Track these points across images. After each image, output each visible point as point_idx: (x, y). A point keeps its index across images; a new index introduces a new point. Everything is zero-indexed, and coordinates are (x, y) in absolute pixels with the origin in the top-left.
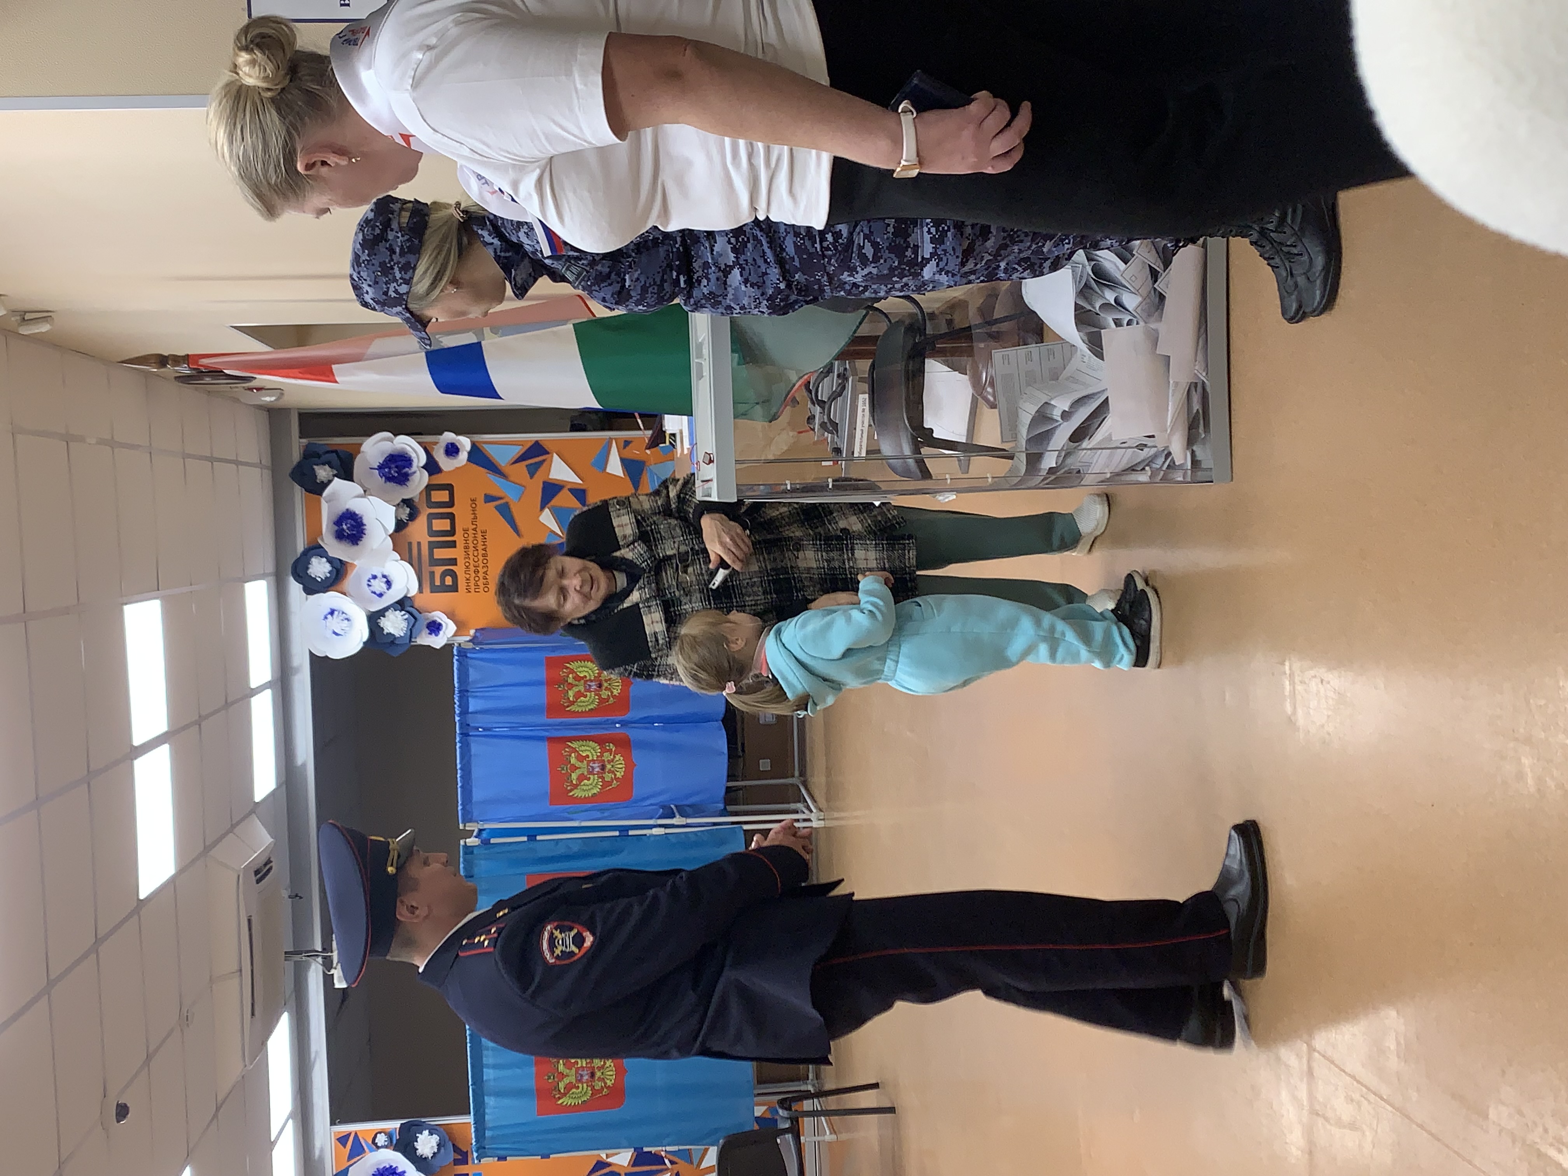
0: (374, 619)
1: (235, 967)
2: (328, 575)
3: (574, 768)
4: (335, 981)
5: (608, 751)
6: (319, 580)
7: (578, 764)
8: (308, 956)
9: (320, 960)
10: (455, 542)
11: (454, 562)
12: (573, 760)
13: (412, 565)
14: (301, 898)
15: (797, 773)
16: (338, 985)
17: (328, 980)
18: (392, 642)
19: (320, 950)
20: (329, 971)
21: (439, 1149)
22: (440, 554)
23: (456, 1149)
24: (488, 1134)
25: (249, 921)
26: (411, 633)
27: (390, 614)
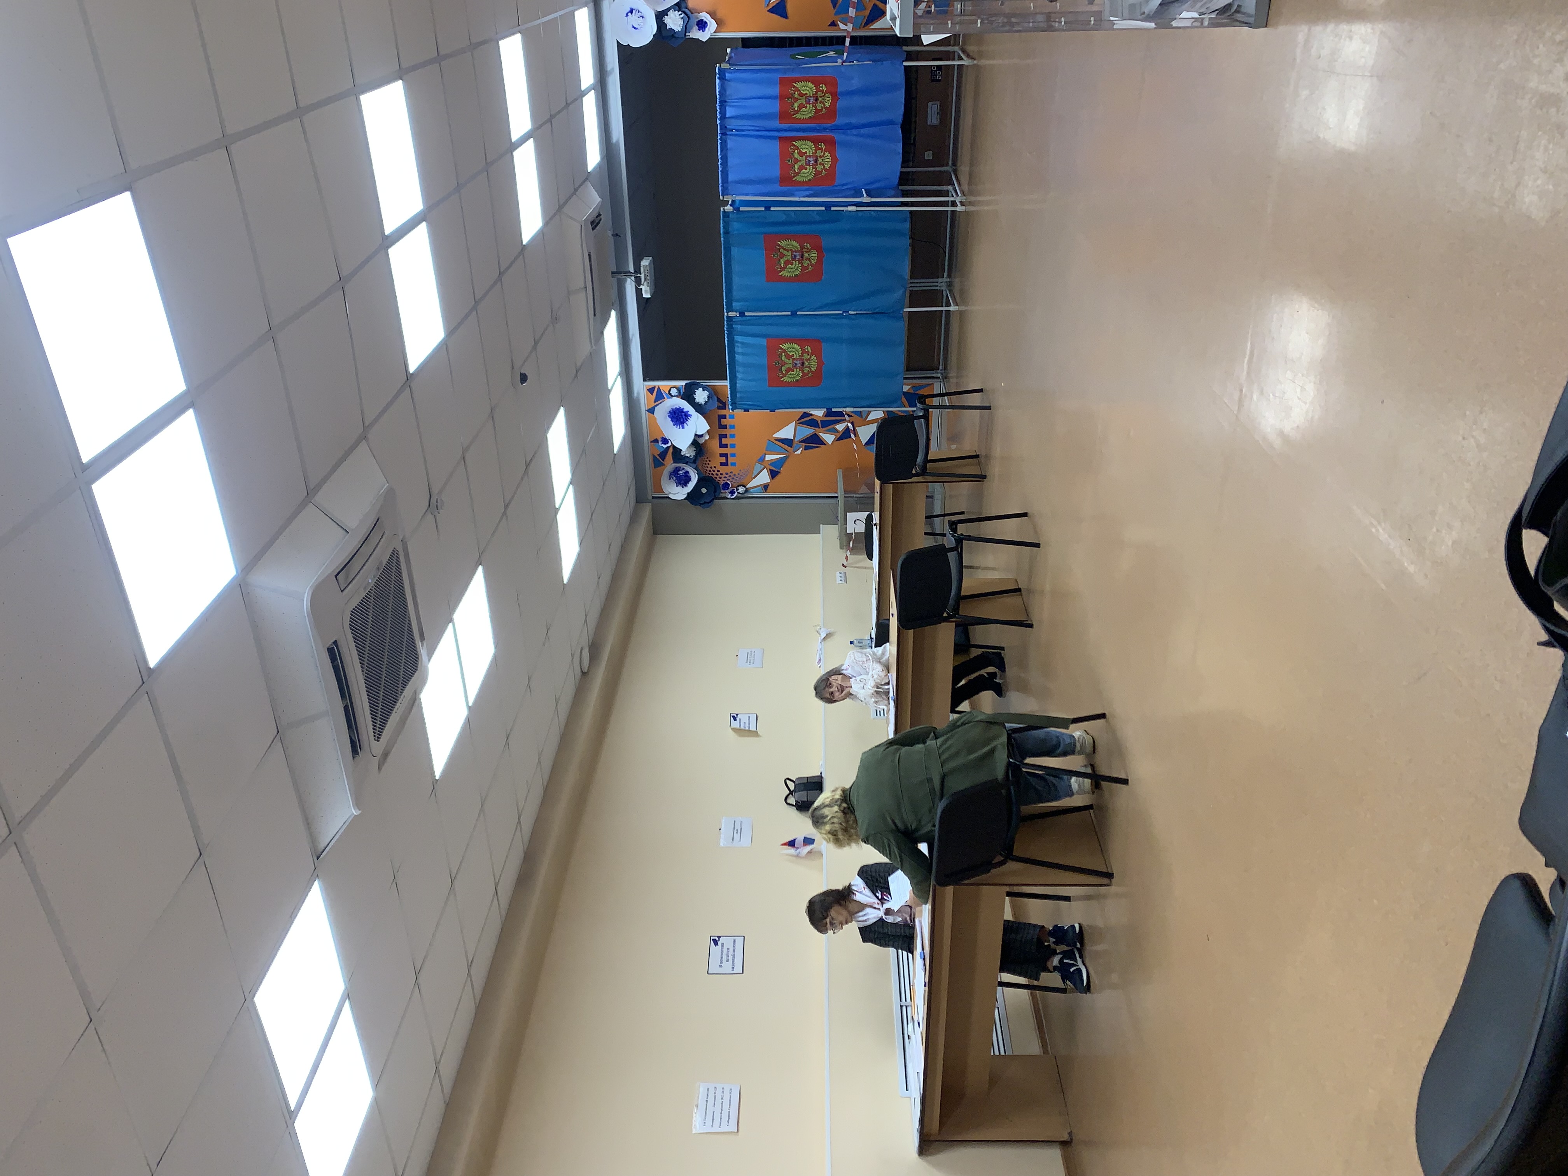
0: (660, 16)
1: (583, 286)
3: (797, 161)
4: (643, 293)
5: (820, 149)
7: (799, 158)
8: (626, 276)
9: (633, 278)
12: (796, 155)
14: (620, 236)
16: (645, 296)
17: (639, 292)
18: (673, 36)
19: (633, 272)
20: (639, 286)
21: (708, 399)
23: (719, 400)
24: (738, 395)
25: (589, 255)
26: (686, 28)
27: (671, 13)
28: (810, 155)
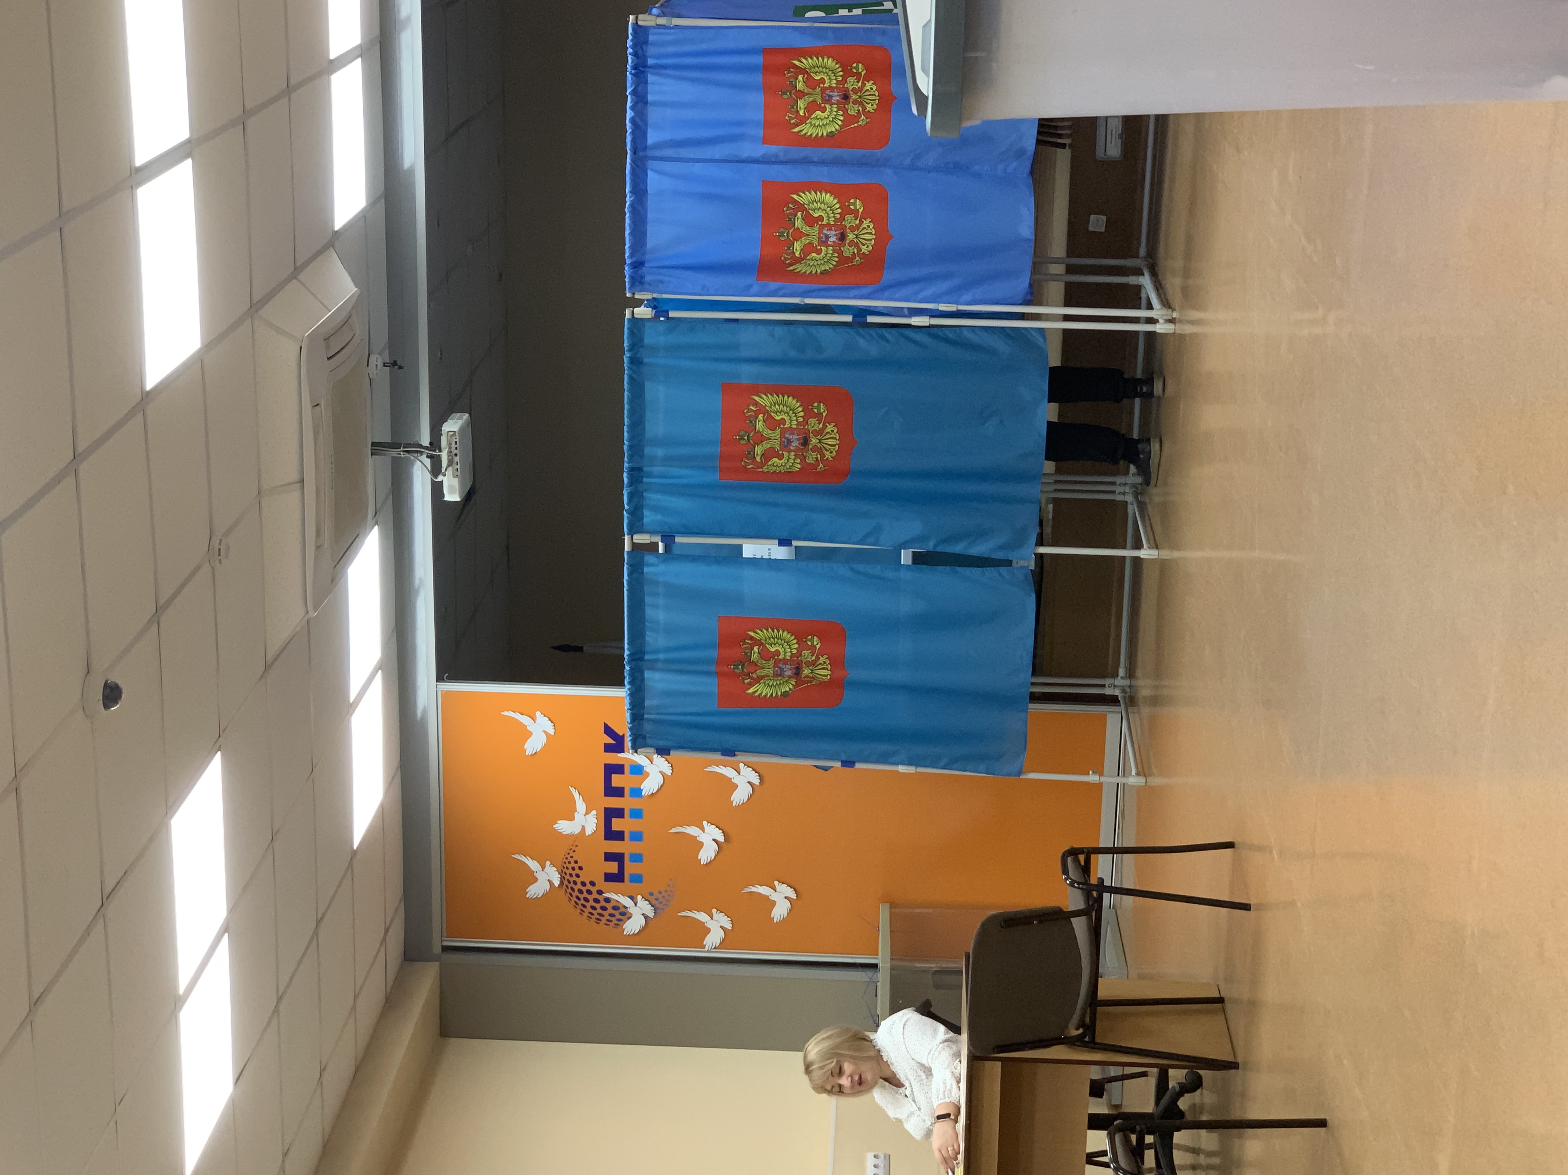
1: (296, 478)
3: (799, 235)
4: (445, 491)
5: (851, 212)
7: (806, 229)
8: (408, 452)
9: (426, 457)
12: (799, 223)
14: (401, 367)
15: (1143, 251)
16: (448, 498)
17: (437, 489)
19: (426, 444)
20: (437, 479)
28: (828, 224)
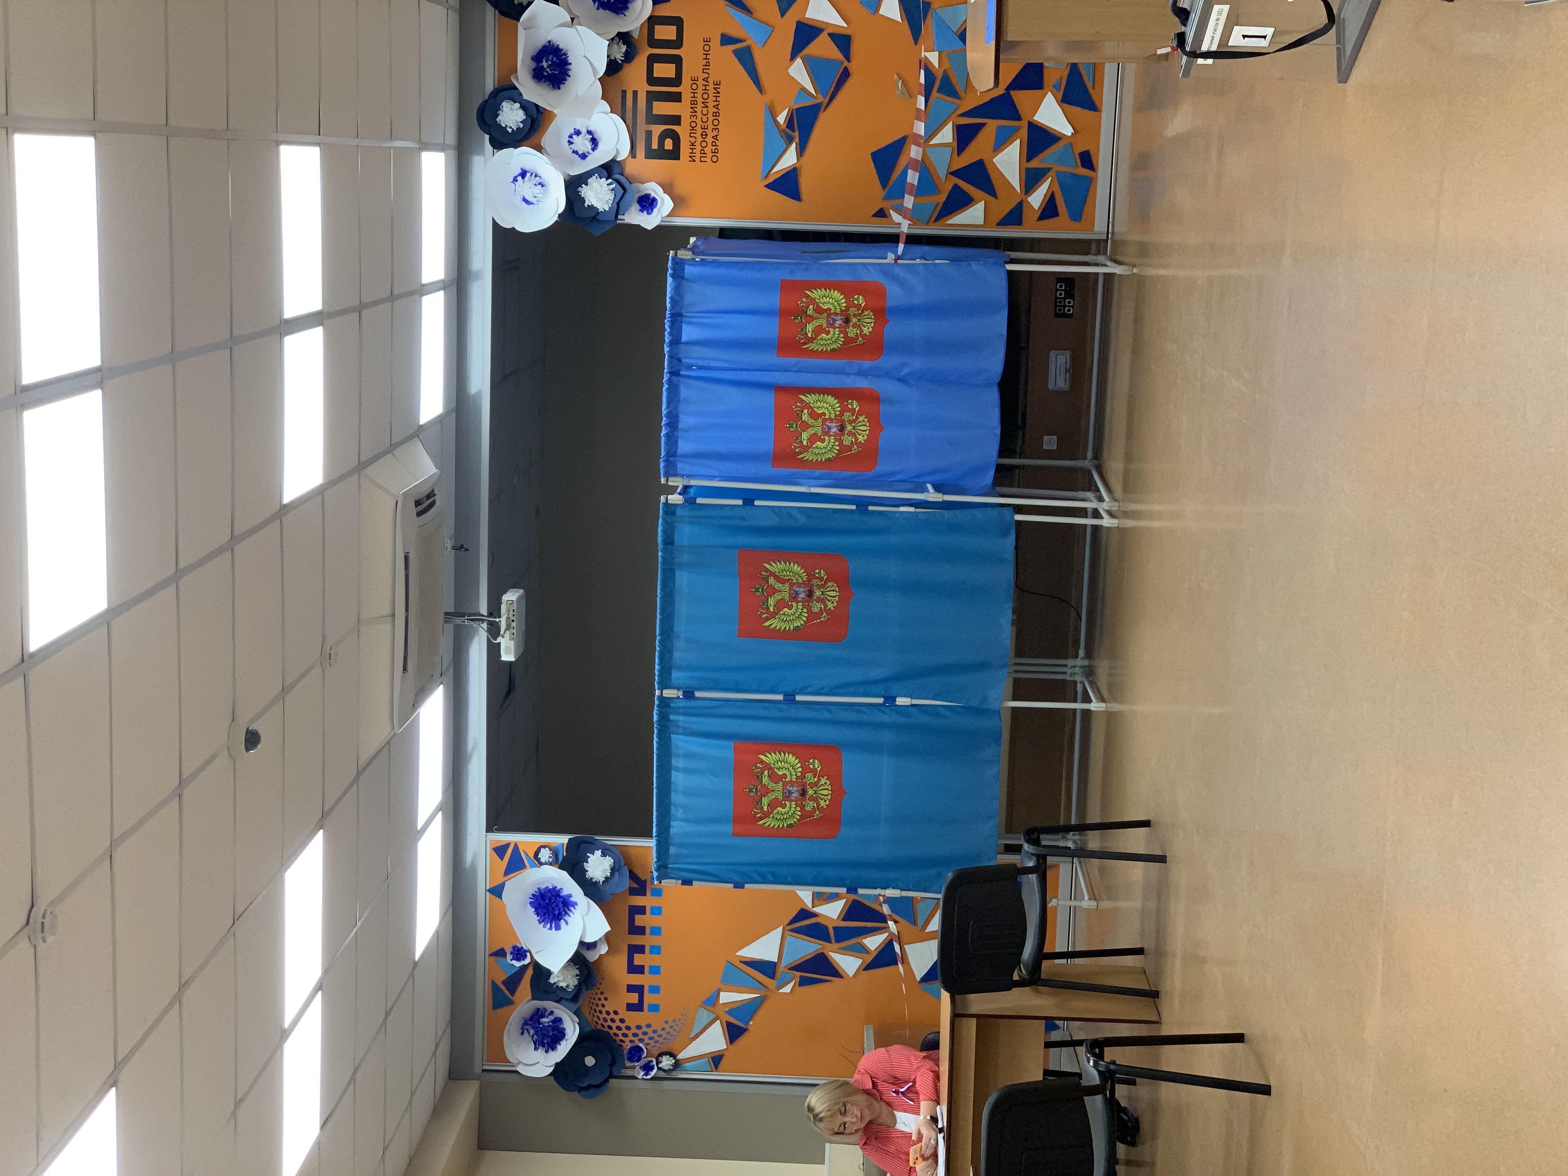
0: (573, 185)
2: (521, 125)
4: (502, 652)
5: (850, 409)
6: (510, 130)
7: (811, 421)
8: (471, 620)
9: (485, 625)
10: (680, 93)
11: (676, 120)
12: (805, 417)
13: (625, 122)
14: (467, 550)
15: (1090, 454)
16: (504, 658)
17: (493, 650)
18: (594, 218)
19: (485, 614)
20: (496, 640)
21: (612, 874)
22: (662, 108)
24: (672, 850)
26: (619, 207)
27: (594, 181)
28: (830, 419)
